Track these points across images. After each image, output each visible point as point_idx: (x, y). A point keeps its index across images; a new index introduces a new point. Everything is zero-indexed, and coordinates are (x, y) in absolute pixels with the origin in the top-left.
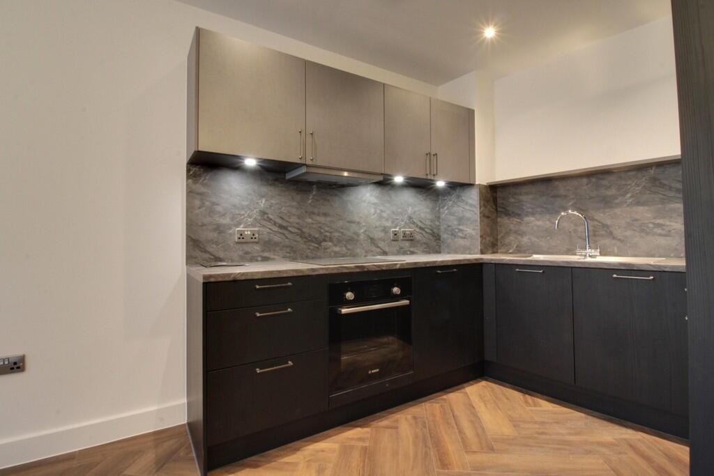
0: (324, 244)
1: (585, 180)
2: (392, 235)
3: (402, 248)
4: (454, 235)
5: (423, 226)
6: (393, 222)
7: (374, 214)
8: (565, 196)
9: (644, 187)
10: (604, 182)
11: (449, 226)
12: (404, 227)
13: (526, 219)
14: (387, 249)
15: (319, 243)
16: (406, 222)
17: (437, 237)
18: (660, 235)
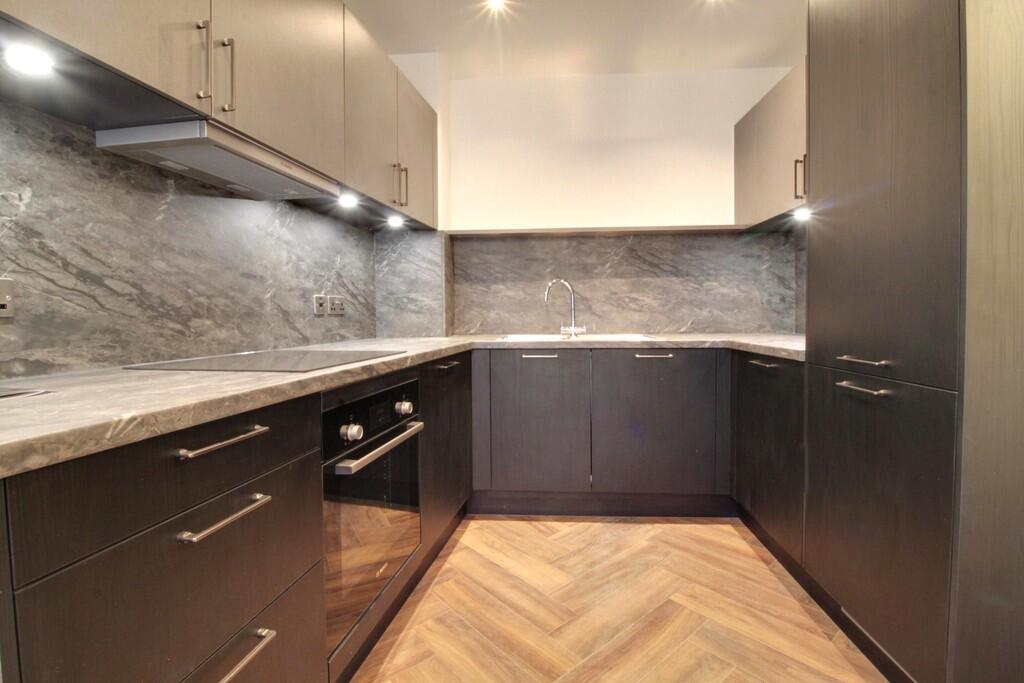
0: (195, 323)
1: (565, 243)
2: (315, 305)
3: (329, 330)
4: (400, 308)
5: (355, 292)
6: (316, 281)
7: (287, 264)
8: (543, 261)
9: (622, 258)
10: (584, 248)
11: (392, 293)
12: (331, 292)
13: (494, 287)
14: (308, 333)
15: (185, 323)
16: (333, 283)
17: (371, 310)
18: (635, 310)
